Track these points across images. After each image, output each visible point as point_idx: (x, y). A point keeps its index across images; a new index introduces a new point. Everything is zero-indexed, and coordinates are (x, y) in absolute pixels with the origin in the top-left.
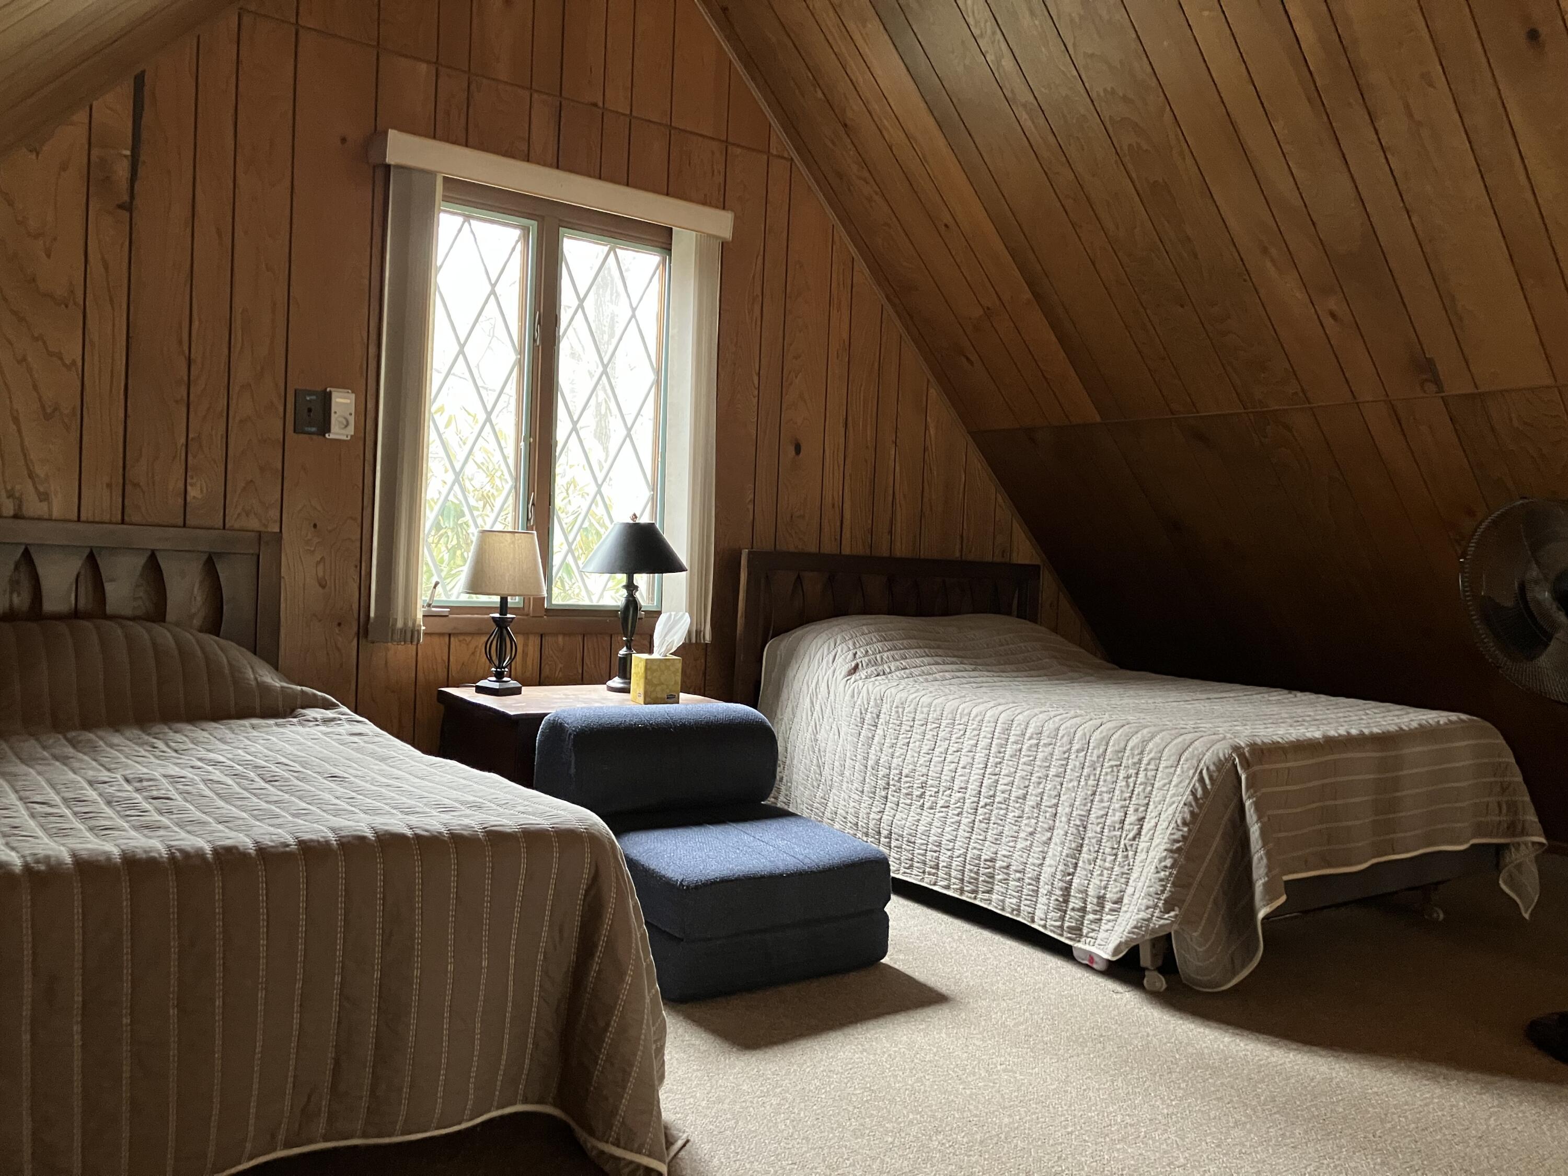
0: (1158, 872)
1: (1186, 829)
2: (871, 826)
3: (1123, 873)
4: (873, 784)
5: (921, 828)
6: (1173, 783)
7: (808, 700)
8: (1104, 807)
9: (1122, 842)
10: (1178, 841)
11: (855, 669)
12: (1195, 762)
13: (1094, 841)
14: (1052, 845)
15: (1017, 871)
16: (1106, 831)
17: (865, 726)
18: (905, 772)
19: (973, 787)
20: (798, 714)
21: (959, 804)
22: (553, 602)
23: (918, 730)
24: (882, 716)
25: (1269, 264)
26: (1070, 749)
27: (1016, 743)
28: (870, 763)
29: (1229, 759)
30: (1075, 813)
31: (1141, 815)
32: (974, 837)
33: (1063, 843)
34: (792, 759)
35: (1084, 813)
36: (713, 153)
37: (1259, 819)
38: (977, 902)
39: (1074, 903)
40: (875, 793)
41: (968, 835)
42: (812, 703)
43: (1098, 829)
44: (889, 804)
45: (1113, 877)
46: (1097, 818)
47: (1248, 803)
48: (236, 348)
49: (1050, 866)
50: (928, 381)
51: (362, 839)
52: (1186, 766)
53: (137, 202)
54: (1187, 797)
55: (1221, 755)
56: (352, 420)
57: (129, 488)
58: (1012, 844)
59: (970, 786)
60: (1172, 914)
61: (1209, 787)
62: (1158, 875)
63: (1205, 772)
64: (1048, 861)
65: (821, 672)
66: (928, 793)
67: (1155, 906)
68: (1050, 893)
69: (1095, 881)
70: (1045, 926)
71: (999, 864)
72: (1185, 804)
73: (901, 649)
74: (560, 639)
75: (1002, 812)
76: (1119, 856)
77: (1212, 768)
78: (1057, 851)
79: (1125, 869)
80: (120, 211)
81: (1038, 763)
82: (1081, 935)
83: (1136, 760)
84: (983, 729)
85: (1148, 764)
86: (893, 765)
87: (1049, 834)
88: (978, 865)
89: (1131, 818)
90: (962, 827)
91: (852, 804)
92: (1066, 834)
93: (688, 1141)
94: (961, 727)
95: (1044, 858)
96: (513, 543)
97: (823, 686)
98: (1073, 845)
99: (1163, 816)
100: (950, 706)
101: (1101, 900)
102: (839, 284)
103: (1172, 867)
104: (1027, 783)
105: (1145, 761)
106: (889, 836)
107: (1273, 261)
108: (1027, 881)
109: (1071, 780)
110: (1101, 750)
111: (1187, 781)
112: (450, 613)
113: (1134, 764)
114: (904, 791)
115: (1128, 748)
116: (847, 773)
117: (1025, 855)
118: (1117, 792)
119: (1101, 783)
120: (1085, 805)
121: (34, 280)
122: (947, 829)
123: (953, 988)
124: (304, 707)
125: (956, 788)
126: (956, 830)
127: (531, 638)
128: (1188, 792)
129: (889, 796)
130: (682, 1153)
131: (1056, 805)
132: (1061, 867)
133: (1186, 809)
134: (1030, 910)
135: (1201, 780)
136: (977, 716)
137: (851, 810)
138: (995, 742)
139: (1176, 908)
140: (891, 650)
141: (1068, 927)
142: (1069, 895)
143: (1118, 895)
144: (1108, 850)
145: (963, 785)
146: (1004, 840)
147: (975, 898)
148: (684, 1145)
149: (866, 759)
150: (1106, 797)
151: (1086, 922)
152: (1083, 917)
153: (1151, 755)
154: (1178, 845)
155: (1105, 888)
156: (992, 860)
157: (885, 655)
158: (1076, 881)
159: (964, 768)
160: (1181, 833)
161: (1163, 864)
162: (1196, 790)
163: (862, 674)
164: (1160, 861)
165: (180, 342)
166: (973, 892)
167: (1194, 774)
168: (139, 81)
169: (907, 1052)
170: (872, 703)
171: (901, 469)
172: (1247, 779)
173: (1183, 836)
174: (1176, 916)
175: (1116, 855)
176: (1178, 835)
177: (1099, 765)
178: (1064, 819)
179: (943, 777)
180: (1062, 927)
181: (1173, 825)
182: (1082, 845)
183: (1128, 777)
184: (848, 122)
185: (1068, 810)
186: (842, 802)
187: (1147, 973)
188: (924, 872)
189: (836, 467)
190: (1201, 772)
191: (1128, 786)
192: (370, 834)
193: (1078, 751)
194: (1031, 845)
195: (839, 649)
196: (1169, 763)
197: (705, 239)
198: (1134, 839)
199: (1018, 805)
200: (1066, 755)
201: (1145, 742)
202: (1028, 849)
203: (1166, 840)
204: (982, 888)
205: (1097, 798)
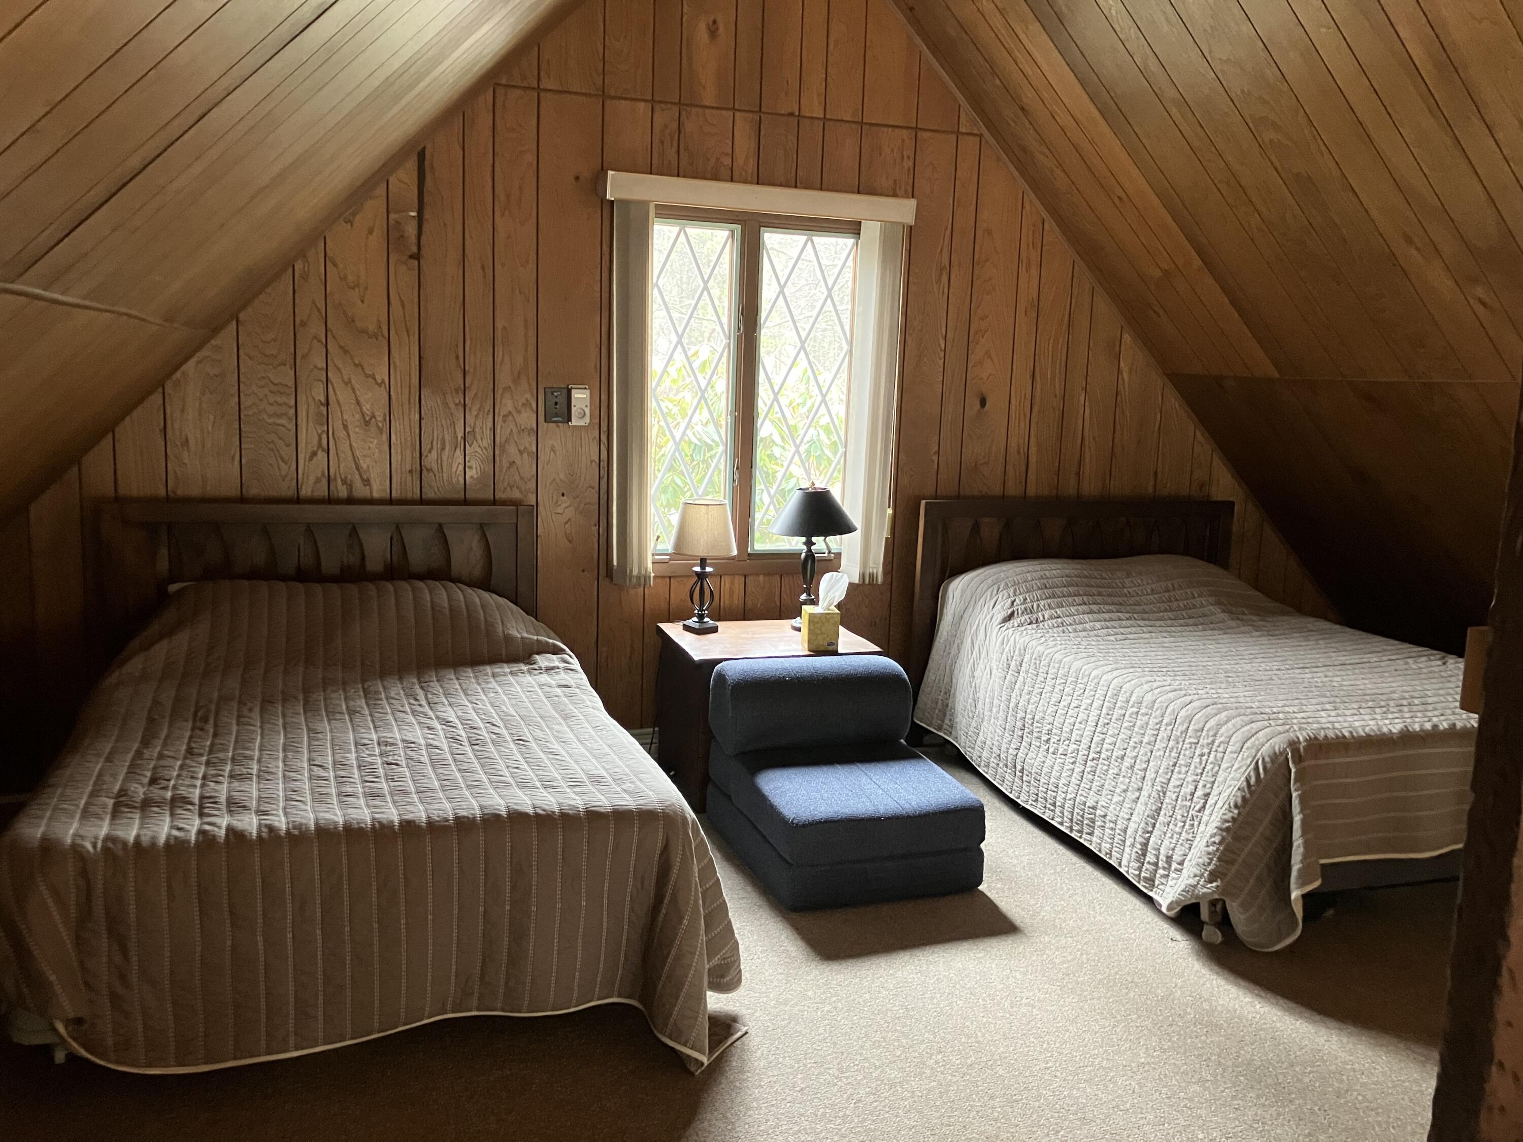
0: (1208, 846)
1: (1236, 811)
2: (1009, 760)
3: (1188, 840)
4: (1013, 723)
5: (1045, 770)
6: (1234, 768)
7: (969, 640)
8: (1180, 779)
9: (1191, 812)
10: (1228, 821)
11: (1010, 617)
12: (1254, 751)
13: (1170, 807)
14: (1139, 805)
15: (1111, 821)
16: (1180, 799)
17: (1010, 672)
18: (1037, 718)
19: (1085, 741)
20: (962, 651)
21: (1074, 754)
22: (756, 548)
23: (1050, 682)
24: (1024, 664)
25: (1415, 253)
26: (1162, 721)
27: (1121, 708)
28: (1012, 705)
29: (1283, 753)
30: (1158, 780)
31: (1208, 791)
32: (1082, 785)
33: (1146, 804)
34: (955, 690)
35: (1165, 781)
36: (903, 141)
37: (1302, 811)
38: (1082, 841)
39: (1150, 858)
40: (1013, 732)
41: (1078, 782)
42: (973, 643)
43: (1174, 798)
44: (1024, 744)
45: (1181, 841)
46: (1174, 787)
47: (1295, 795)
48: (498, 359)
49: (1135, 822)
50: (1122, 327)
51: (497, 816)
52: (1246, 754)
53: (423, 252)
54: (1241, 782)
55: (1277, 748)
56: (587, 411)
57: (425, 472)
58: (1109, 797)
59: (1083, 741)
60: (1214, 884)
61: (1262, 776)
62: (1207, 849)
63: (1260, 762)
64: (1134, 818)
65: (982, 616)
66: (1052, 740)
67: (1202, 875)
68: (1133, 845)
69: (1166, 842)
70: (1127, 872)
71: (1098, 812)
72: (1239, 789)
73: (1059, 597)
74: (761, 578)
75: (1105, 768)
76: (1187, 824)
77: (1267, 759)
78: (1142, 810)
79: (1190, 837)
80: (412, 260)
81: (1136, 729)
82: (1154, 886)
83: (1210, 739)
84: (1098, 691)
85: (1219, 746)
86: (1028, 711)
87: (1137, 794)
88: (1083, 810)
89: (1199, 793)
90: (1075, 775)
91: (997, 738)
92: (1150, 796)
93: (746, 1033)
94: (1082, 686)
95: (1132, 814)
96: (707, 513)
97: (982, 629)
98: (1154, 808)
99: (1222, 796)
100: (1077, 664)
101: (1169, 859)
102: (1028, 245)
103: (1220, 843)
104: (1126, 746)
105: (1216, 744)
106: (1022, 771)
107: (1417, 249)
108: (1118, 831)
109: (1159, 750)
110: (1185, 727)
111: (1244, 768)
112: (670, 560)
113: (1208, 744)
114: (1035, 734)
115: (1205, 729)
116: (994, 710)
117: (1118, 809)
118: (1192, 767)
119: (1181, 757)
120: (1166, 774)
121: (353, 321)
122: (1064, 775)
123: (1027, 921)
124: (538, 653)
125: (1073, 740)
126: (1070, 776)
127: (737, 577)
128: (1243, 779)
129: (1025, 737)
130: (738, 1043)
131: (1146, 770)
132: (1142, 825)
133: (1239, 794)
134: (1119, 856)
135: (1256, 768)
136: (1094, 679)
137: (996, 743)
138: (1106, 704)
139: (1219, 880)
140: (1050, 597)
141: (1144, 877)
142: (1146, 850)
143: (1181, 858)
144: (1179, 817)
145: (1078, 739)
146: (1104, 792)
147: (1081, 837)
148: (742, 1036)
149: (1009, 701)
150: (1184, 769)
151: (1158, 876)
152: (1156, 871)
153: (1222, 739)
154: (1227, 825)
155: (1173, 849)
156: (1094, 808)
157: (1042, 602)
158: (1152, 839)
159: (1080, 723)
160: (1231, 814)
161: (1213, 839)
162: (1250, 777)
163: (1015, 621)
164: (1211, 837)
165: (457, 358)
166: (1079, 831)
167: (1251, 762)
168: (421, 156)
169: (955, 977)
170: (1017, 652)
171: (1091, 413)
172: (1296, 773)
173: (1233, 818)
174: (1217, 887)
175: (1185, 822)
176: (1229, 816)
177: (1181, 740)
178: (1150, 783)
179: (1065, 729)
180: (1139, 875)
181: (1226, 806)
182: (1161, 808)
183: (1202, 755)
184: (1025, 107)
185: (1153, 776)
186: (990, 735)
187: (1205, 927)
188: (1045, 807)
189: (1022, 416)
190: (1257, 762)
191: (1201, 763)
192: (504, 813)
193: (1167, 725)
194: (1123, 801)
195: (1000, 595)
196: (1234, 748)
197: (888, 228)
198: (1199, 811)
199: (1117, 764)
200: (1157, 727)
201: (1220, 725)
202: (1121, 803)
203: (1218, 819)
204: (1086, 830)
205: (1177, 769)
